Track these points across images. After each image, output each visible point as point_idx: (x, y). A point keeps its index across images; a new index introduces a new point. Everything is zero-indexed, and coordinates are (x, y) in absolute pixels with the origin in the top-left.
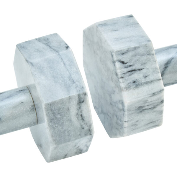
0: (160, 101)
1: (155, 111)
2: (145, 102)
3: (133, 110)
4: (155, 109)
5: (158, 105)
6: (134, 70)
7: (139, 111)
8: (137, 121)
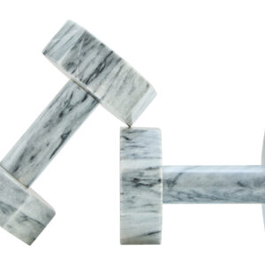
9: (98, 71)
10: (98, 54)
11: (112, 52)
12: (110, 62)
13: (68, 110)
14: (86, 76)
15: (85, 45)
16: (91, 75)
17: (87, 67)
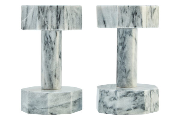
0: (136, 25)
1: (130, 23)
2: (139, 17)
3: (135, 9)
4: (131, 23)
5: (134, 24)
6: (152, 14)
7: (134, 13)
8: (127, 12)
9: (58, 19)
10: (52, 12)
11: (57, 6)
12: (60, 11)
13: (53, 44)
14: (55, 26)
15: (43, 12)
16: (57, 23)
17: (52, 21)
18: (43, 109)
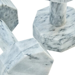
18: (17, 56)
